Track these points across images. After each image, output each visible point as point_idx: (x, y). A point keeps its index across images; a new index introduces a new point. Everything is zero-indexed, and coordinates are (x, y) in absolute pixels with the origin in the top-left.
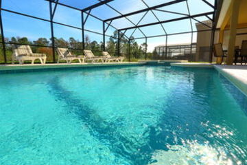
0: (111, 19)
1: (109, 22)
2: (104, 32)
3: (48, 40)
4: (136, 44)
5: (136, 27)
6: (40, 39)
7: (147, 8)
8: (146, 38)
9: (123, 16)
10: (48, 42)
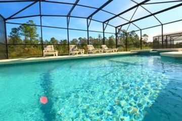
0: (108, 20)
1: (107, 23)
2: (104, 30)
3: (78, 40)
4: (136, 36)
5: (130, 22)
6: (74, 40)
7: (136, 4)
8: (141, 30)
9: (117, 16)
10: (77, 41)
